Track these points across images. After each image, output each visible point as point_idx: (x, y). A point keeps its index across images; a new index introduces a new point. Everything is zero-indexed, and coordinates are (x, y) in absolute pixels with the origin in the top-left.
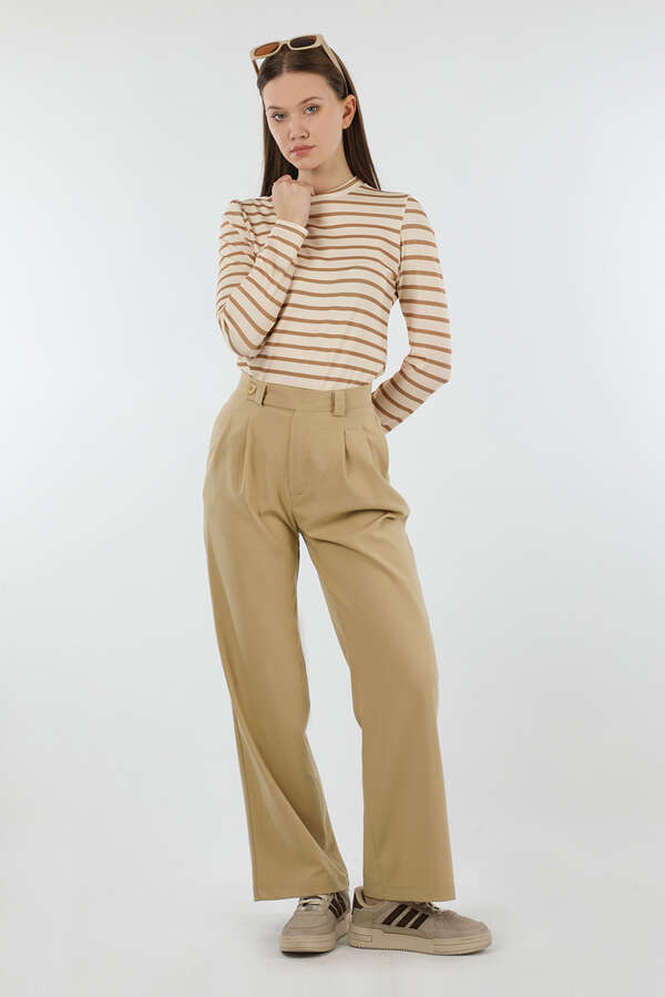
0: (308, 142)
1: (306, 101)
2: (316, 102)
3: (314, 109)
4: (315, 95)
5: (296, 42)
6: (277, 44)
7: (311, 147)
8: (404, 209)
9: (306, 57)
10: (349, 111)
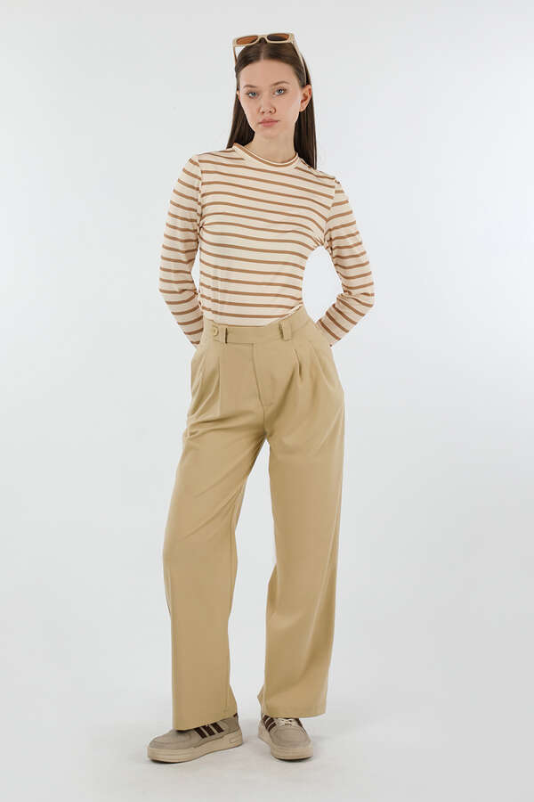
0: (275, 117)
1: (277, 84)
2: (284, 85)
3: (282, 91)
4: (282, 80)
5: (271, 37)
6: (257, 37)
7: (277, 121)
8: (334, 190)
9: (279, 49)
10: (306, 98)
